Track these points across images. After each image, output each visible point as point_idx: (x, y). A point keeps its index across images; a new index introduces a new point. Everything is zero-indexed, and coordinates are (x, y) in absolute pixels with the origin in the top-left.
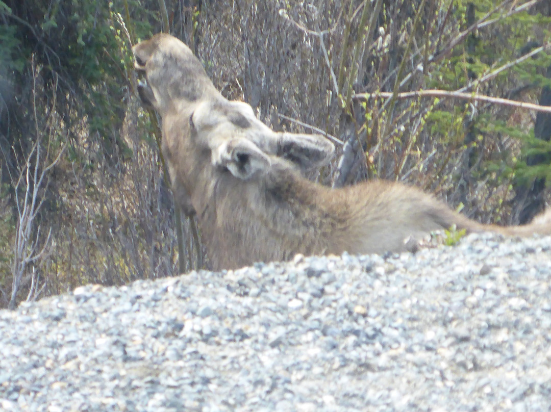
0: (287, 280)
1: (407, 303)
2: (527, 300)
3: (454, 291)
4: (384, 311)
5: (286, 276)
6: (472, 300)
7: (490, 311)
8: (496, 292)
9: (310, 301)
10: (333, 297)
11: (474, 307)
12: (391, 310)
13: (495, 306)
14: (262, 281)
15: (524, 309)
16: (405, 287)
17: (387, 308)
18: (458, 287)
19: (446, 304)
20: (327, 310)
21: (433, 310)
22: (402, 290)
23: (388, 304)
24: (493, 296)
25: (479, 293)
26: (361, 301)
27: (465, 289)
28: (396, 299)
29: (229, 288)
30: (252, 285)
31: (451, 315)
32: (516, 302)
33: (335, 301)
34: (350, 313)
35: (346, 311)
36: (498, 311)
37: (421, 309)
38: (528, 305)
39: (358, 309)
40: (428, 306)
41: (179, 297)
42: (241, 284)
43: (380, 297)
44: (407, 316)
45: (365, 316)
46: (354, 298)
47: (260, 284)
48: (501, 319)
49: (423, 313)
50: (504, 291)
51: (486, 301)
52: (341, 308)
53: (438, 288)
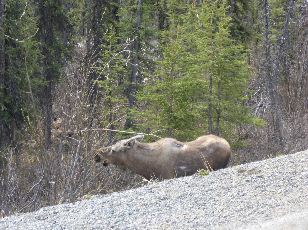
0: (49, 215)
1: (75, 224)
2: (102, 220)
3: (85, 219)
4: (69, 226)
5: (49, 214)
6: (89, 221)
7: (93, 224)
8: (95, 219)
9: (52, 225)
10: (58, 224)
11: (90, 223)
12: (71, 226)
13: (95, 223)
14: (44, 216)
15: (101, 223)
16: (74, 219)
17: (70, 225)
18: (86, 218)
19: (83, 223)
20: (56, 227)
21: (81, 225)
22: (74, 220)
23: (70, 224)
24: (94, 220)
25: (91, 219)
26: (64, 224)
27: (88, 219)
28: (72, 223)
29: (36, 218)
30: (41, 217)
31: (84, 226)
32: (99, 221)
33: (58, 225)
34: (61, 228)
35: (60, 227)
36: (95, 224)
37: (78, 225)
38: (102, 222)
39: (63, 227)
40: (79, 224)
41: (24, 222)
42: (38, 217)
43: (68, 222)
44: (74, 227)
45: (65, 228)
46: (62, 223)
47: (43, 216)
48: (96, 227)
49: (78, 226)
50: (97, 218)
51: (93, 221)
52: (59, 227)
53: (82, 218)
